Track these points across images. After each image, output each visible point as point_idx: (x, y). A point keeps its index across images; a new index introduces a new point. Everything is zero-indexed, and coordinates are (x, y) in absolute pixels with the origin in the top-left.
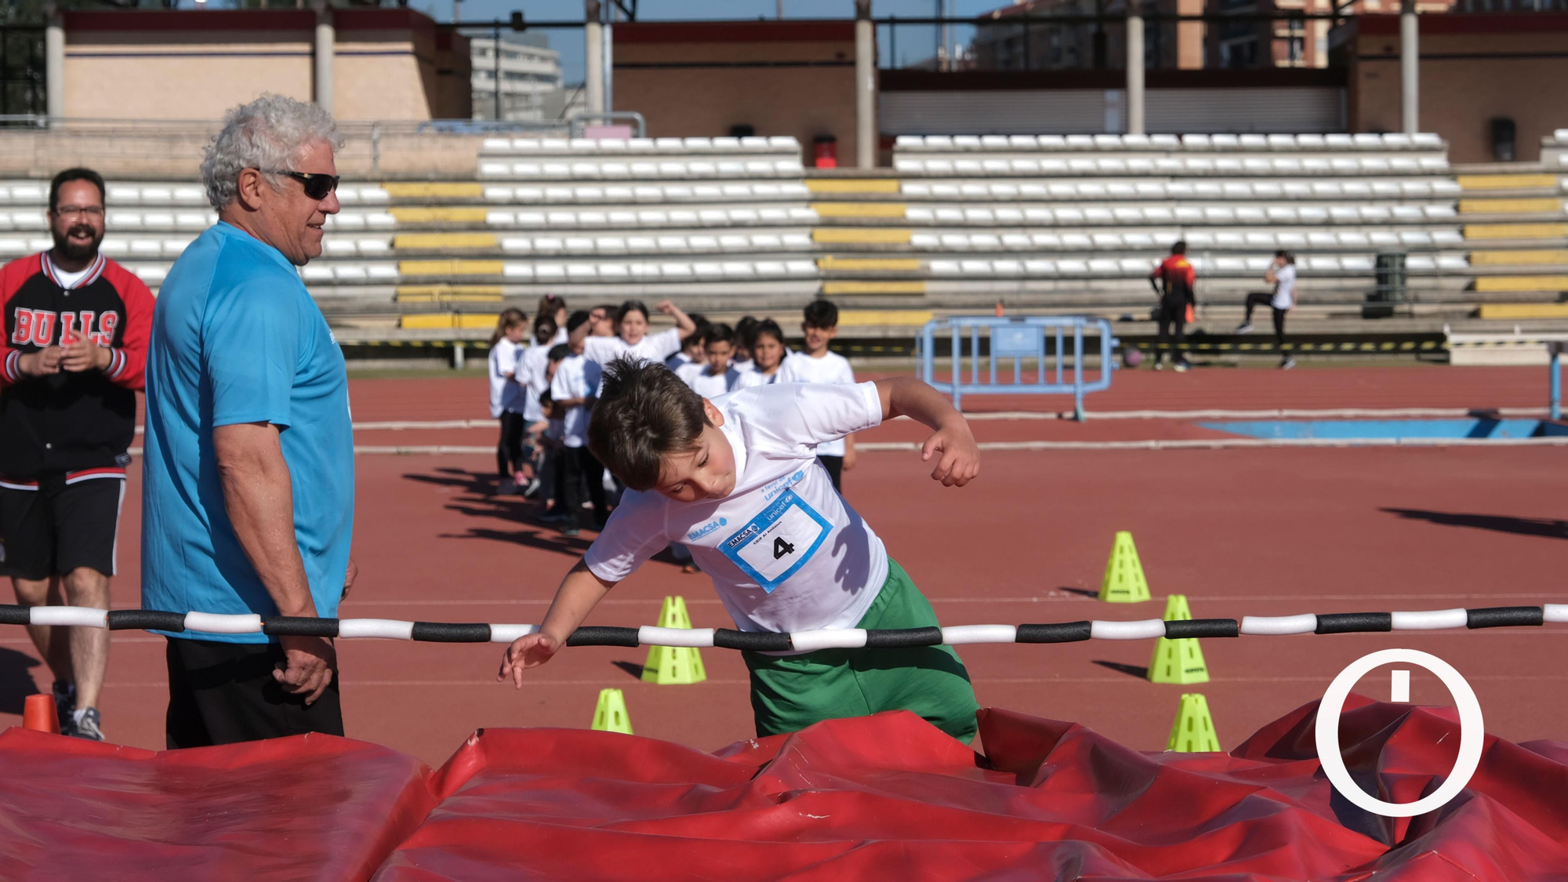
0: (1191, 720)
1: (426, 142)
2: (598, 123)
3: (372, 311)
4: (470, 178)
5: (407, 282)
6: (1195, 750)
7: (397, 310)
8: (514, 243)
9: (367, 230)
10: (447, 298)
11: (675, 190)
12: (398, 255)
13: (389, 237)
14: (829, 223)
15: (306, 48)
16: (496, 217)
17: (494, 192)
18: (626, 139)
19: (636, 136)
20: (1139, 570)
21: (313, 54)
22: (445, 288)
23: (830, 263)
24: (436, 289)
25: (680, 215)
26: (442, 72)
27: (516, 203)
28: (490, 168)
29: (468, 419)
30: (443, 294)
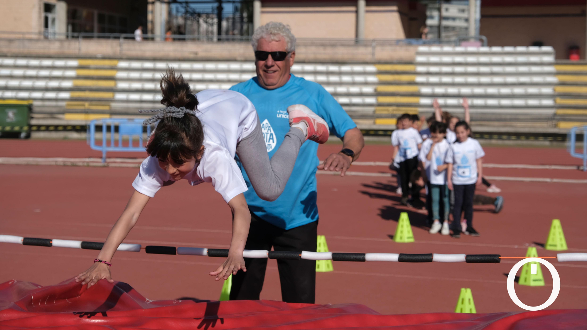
0: (463, 300)
1: (398, 48)
2: (472, 41)
3: (364, 116)
4: (411, 63)
5: (380, 105)
6: (464, 312)
7: (374, 117)
8: (425, 90)
9: (366, 84)
10: (395, 112)
11: (496, 69)
12: (377, 94)
13: (374, 87)
14: (563, 84)
15: (353, 9)
16: (419, 79)
17: (420, 69)
18: (478, 47)
19: (483, 46)
20: (562, 236)
21: (357, 12)
22: (394, 108)
23: (560, 101)
24: (391, 108)
25: (497, 79)
26: (412, 19)
27: (429, 74)
28: (420, 59)
29: (375, 161)
30: (393, 110)
